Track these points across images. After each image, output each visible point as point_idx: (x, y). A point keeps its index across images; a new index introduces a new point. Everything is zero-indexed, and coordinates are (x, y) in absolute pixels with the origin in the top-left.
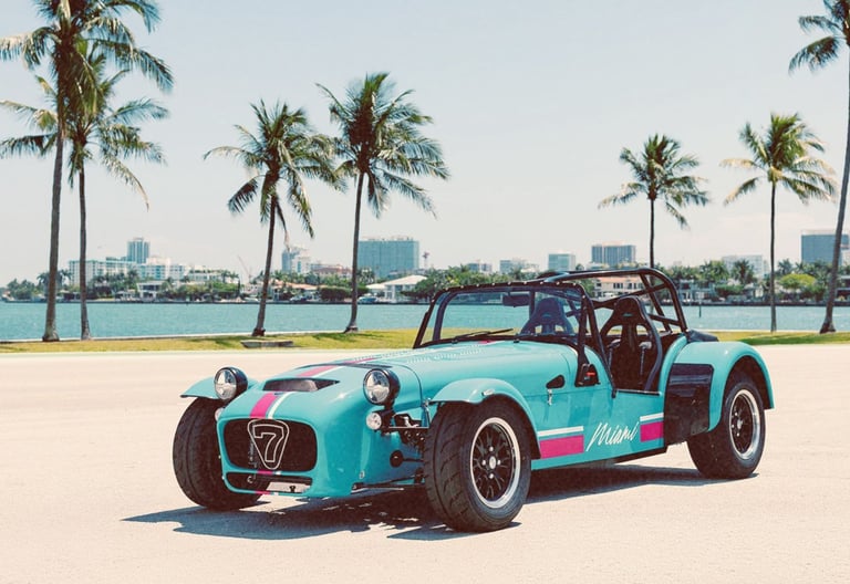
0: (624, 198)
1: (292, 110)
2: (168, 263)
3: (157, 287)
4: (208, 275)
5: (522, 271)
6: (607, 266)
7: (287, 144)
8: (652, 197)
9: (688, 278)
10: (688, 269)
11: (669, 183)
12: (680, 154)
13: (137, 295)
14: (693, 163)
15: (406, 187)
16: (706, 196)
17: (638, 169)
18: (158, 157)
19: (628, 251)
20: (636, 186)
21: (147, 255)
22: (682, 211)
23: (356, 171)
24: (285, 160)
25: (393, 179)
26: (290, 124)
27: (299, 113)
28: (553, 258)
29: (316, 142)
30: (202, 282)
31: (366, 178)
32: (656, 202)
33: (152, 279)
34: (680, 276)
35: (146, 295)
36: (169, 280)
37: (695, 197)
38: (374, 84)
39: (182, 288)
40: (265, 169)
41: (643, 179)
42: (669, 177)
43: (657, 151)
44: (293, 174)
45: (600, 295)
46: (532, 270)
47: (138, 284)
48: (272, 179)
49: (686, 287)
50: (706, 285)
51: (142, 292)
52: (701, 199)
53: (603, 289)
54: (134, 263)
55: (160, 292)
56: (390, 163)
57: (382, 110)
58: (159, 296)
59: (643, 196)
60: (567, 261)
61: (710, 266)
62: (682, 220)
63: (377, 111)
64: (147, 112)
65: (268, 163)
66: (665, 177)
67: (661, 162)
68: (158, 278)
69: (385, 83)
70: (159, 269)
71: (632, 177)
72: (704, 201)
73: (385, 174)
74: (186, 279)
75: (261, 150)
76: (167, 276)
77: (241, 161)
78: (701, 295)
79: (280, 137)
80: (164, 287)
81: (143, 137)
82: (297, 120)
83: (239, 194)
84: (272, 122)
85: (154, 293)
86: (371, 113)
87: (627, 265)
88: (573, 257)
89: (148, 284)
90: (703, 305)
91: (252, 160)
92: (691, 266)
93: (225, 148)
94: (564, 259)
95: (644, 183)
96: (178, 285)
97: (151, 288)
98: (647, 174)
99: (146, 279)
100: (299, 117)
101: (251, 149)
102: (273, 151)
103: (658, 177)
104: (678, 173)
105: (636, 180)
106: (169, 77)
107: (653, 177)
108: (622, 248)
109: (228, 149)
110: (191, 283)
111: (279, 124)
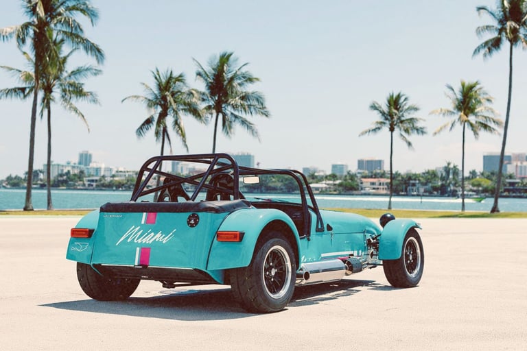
0: (374, 130)
1: (175, 74)
2: (103, 166)
3: (96, 181)
4: (127, 174)
5: (316, 174)
6: (367, 172)
7: (173, 94)
8: (392, 130)
9: (415, 180)
10: (415, 175)
11: (402, 122)
12: (409, 104)
13: (84, 185)
14: (416, 109)
15: (244, 122)
16: (424, 130)
17: (383, 113)
18: (95, 101)
19: (380, 163)
20: (381, 123)
21: (90, 161)
22: (409, 138)
23: (214, 112)
24: (171, 104)
25: (236, 117)
26: (175, 83)
27: (181, 76)
28: (334, 167)
29: (190, 94)
30: (123, 178)
31: (221, 116)
32: (394, 133)
33: (93, 176)
34: (410, 178)
35: (89, 185)
36: (104, 177)
37: (417, 130)
38: (225, 59)
39: (111, 181)
40: (159, 109)
41: (386, 119)
42: (403, 119)
43: (395, 102)
44: (176, 112)
45: (362, 189)
46: (322, 174)
47: (85, 179)
48: (163, 115)
49: (414, 185)
50: (426, 184)
51: (87, 183)
52: (421, 131)
53: (364, 185)
54: (82, 166)
55: (98, 183)
56: (235, 107)
57: (230, 75)
58: (97, 186)
59: (386, 129)
60: (343, 168)
61: (428, 173)
62: (409, 144)
63: (227, 76)
64: (89, 73)
65: (161, 105)
66: (399, 118)
67: (397, 109)
68: (97, 175)
69: (232, 58)
70: (98, 170)
71: (379, 118)
72: (423, 132)
73: (232, 114)
74: (113, 176)
75: (157, 98)
76: (102, 174)
77: (144, 105)
78: (422, 190)
79: (168, 91)
80: (100, 180)
81: (86, 89)
82: (179, 80)
83: (143, 125)
84: (164, 81)
85: (94, 184)
86: (223, 77)
87: (378, 171)
88: (347, 166)
89: (91, 178)
90: (423, 196)
91: (151, 104)
92: (417, 173)
93: (135, 97)
94: (342, 167)
95: (387, 122)
96: (108, 179)
97: (93, 181)
98: (388, 116)
99: (89, 176)
100: (180, 79)
101: (151, 97)
102: (164, 98)
103: (395, 118)
104: (407, 116)
105: (382, 119)
106: (102, 55)
107: (392, 118)
108: (376, 161)
109: (137, 97)
110: (116, 179)
111: (168, 82)
